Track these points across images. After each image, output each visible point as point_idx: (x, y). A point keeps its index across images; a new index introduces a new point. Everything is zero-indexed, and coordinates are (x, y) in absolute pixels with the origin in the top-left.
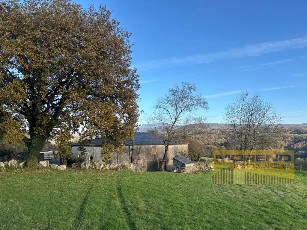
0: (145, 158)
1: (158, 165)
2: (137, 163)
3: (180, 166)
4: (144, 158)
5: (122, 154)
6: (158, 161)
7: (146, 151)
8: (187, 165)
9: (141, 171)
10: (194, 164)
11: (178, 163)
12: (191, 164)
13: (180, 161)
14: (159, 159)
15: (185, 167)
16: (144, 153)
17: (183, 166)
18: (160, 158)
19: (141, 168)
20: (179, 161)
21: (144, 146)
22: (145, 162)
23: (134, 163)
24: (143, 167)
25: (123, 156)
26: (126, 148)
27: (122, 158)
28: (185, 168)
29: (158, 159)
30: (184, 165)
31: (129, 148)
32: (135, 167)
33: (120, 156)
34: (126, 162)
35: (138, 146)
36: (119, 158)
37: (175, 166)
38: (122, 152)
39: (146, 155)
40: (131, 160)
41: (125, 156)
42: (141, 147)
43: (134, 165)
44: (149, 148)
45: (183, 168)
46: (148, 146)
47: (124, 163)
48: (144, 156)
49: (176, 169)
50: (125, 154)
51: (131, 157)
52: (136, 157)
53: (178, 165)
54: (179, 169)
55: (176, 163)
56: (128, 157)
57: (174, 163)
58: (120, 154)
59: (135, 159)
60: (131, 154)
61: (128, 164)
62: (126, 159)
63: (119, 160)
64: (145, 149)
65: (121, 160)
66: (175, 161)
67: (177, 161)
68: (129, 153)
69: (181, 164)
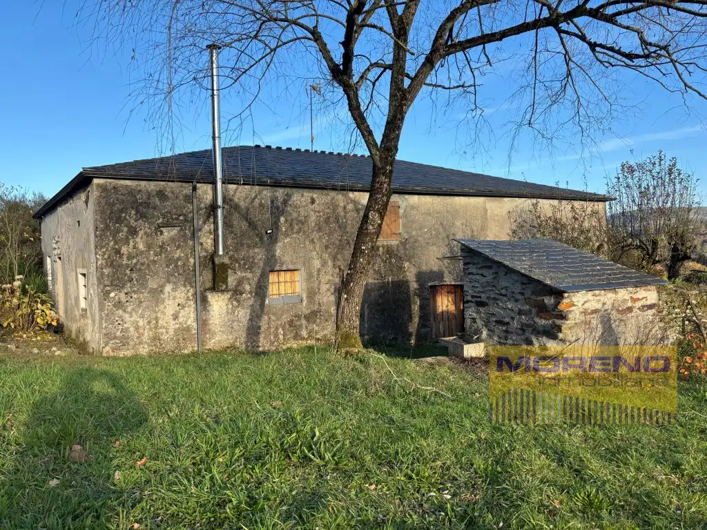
0: (324, 264)
1: (416, 308)
2: (261, 291)
3: (520, 313)
4: (317, 263)
5: (133, 232)
6: (414, 286)
7: (327, 221)
8: (580, 303)
9: (297, 337)
10: (650, 295)
11: (504, 282)
12: (623, 294)
14: (420, 277)
15: (563, 317)
16: (315, 235)
17: (542, 310)
18: (424, 268)
19: (291, 323)
20: (510, 271)
21: (308, 194)
22: (324, 288)
23: (237, 292)
24: (311, 317)
25: (141, 246)
26: (161, 194)
27: (130, 257)
28: (559, 329)
29: (411, 275)
30: (549, 301)
31: (189, 199)
32: (243, 314)
33: (117, 247)
34: (167, 284)
35: (267, 193)
36: (109, 257)
37: (478, 312)
38: (128, 217)
39: (327, 247)
40: (210, 271)
41: (163, 243)
42: (289, 196)
43: (235, 303)
44: (350, 206)
45: (544, 326)
46: (340, 198)
47: (155, 286)
48: (314, 253)
49: (485, 334)
50: (159, 233)
51: (209, 257)
52: (253, 257)
53: (499, 302)
54: (506, 331)
55: (486, 289)
56: (182, 255)
57: (473, 286)
58: (118, 231)
59: (245, 268)
60: (208, 238)
61: (190, 294)
62: (168, 266)
63: (112, 265)
64: (318, 212)
65: (128, 272)
66: (480, 272)
67: (491, 271)
68: (190, 229)
69: (522, 294)
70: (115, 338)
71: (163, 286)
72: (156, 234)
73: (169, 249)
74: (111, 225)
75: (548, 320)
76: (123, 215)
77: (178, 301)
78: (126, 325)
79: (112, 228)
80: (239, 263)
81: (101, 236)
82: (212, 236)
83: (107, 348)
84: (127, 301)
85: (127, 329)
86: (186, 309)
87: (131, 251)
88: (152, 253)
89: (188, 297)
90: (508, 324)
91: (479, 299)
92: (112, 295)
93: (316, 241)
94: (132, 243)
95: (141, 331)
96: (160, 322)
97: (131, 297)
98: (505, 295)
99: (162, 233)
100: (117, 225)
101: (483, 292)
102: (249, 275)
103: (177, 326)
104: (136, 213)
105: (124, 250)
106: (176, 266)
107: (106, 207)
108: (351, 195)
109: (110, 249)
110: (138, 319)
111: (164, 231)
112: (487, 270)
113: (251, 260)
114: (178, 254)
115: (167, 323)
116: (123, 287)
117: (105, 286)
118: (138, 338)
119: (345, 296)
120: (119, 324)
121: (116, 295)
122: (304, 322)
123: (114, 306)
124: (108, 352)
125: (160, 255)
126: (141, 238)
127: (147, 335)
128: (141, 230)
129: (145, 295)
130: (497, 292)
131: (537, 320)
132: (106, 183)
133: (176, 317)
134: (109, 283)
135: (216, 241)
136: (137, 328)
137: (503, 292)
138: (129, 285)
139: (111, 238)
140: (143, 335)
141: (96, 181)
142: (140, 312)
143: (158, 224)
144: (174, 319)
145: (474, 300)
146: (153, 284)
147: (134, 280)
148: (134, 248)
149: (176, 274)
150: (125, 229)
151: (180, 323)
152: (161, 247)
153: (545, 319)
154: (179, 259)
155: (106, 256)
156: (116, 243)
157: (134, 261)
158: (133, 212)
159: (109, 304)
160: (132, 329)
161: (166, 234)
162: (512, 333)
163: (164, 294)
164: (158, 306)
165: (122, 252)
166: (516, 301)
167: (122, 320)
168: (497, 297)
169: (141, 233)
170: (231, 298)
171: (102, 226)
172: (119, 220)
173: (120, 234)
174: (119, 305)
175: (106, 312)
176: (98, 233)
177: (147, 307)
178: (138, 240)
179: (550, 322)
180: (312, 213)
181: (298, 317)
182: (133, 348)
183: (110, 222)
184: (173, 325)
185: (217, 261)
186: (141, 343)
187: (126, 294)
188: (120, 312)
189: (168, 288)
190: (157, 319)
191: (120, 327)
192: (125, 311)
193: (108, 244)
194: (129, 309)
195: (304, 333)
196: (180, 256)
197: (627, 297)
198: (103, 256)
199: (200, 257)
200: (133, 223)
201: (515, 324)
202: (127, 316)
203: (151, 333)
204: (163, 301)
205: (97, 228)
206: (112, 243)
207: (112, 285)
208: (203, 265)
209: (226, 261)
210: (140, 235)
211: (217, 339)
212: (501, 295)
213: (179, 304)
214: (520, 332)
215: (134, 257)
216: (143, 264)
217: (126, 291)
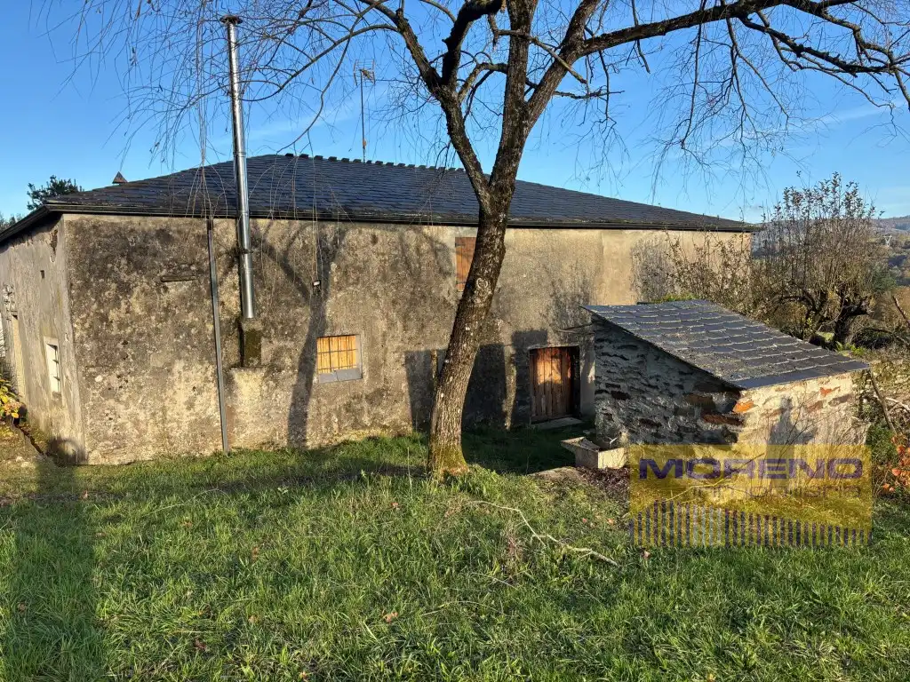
0: (391, 325)
2: (306, 365)
3: (677, 412)
4: (382, 325)
5: (125, 289)
6: (509, 351)
7: (394, 267)
8: (760, 403)
9: (357, 425)
10: (843, 384)
12: (813, 385)
13: (679, 347)
14: (518, 338)
15: (738, 421)
16: (379, 287)
17: (709, 410)
18: (523, 327)
19: (348, 407)
20: (662, 355)
21: (368, 231)
23: (274, 369)
24: (375, 397)
25: (138, 309)
26: (164, 235)
27: (122, 325)
28: (735, 438)
29: (505, 337)
30: (719, 399)
31: (205, 240)
32: (284, 398)
33: (102, 311)
34: (177, 361)
35: (312, 230)
36: (91, 326)
37: (615, 406)
38: (116, 269)
39: (394, 302)
40: (237, 341)
41: (169, 304)
42: (342, 234)
43: (271, 383)
44: (425, 247)
45: (711, 432)
46: (411, 235)
47: (160, 364)
48: (378, 312)
49: (624, 436)
50: (162, 290)
51: (233, 321)
52: (294, 319)
53: (645, 395)
54: (656, 435)
55: (628, 376)
56: (197, 319)
57: (609, 372)
58: (104, 289)
59: (282, 335)
60: (232, 295)
61: (209, 373)
62: (177, 336)
63: (96, 338)
64: (383, 254)
65: (120, 346)
66: (619, 353)
67: (636, 353)
68: (205, 281)
69: (681, 387)
70: (106, 438)
71: (170, 364)
72: (159, 293)
73: (177, 312)
74: (92, 280)
75: (718, 424)
76: (110, 266)
77: (193, 383)
78: (120, 421)
79: (94, 285)
80: (276, 329)
81: (78, 296)
82: (237, 292)
83: (95, 453)
84: (121, 387)
85: (122, 426)
86: (205, 394)
87: (122, 316)
88: (153, 318)
89: (207, 378)
90: (659, 425)
91: (616, 390)
92: (99, 379)
93: (379, 294)
94: (123, 306)
95: (143, 427)
96: (169, 413)
97: (127, 381)
98: (656, 387)
99: (166, 289)
100: (101, 280)
101: (622, 380)
102: (290, 344)
103: (193, 418)
104: (129, 263)
105: (113, 315)
106: (189, 335)
107: (84, 255)
108: (426, 229)
109: (92, 314)
110: (138, 411)
111: (170, 287)
112: (630, 351)
113: (292, 324)
114: (190, 318)
115: (178, 414)
116: (113, 368)
117: (88, 367)
118: (138, 436)
119: (442, 395)
120: (110, 419)
121: (104, 379)
122: (365, 405)
123: (102, 394)
124: (96, 458)
125: (166, 320)
126: (137, 298)
127: (152, 431)
128: (135, 286)
129: (145, 377)
130: (643, 381)
131: (700, 422)
132: (81, 219)
133: (190, 405)
134: (93, 363)
135: (242, 297)
136: (136, 423)
137: (653, 382)
138: (122, 364)
139: (93, 300)
140: (145, 432)
141: (66, 218)
142: (140, 401)
143: (161, 278)
144: (189, 409)
145: (609, 390)
146: (156, 361)
147: (130, 356)
148: (127, 312)
149: (189, 346)
150: (114, 286)
151: (197, 414)
152: (166, 310)
153: (713, 422)
154: (192, 326)
155: (87, 325)
156: (101, 305)
157: (129, 330)
158: (124, 261)
159: (95, 391)
160: (129, 425)
161: (172, 291)
162: (664, 437)
163: (173, 375)
164: (165, 391)
165: (110, 318)
166: (672, 395)
167: (115, 414)
168: (644, 388)
169: (137, 290)
170: (265, 377)
171: (78, 282)
172: (104, 273)
173: (107, 293)
174: (109, 392)
175: (91, 403)
176: (73, 292)
177: (150, 394)
178: (133, 300)
179: (720, 427)
180: (374, 256)
181: (358, 397)
182: (132, 452)
183: (90, 276)
184: (187, 417)
185: (245, 327)
186: (143, 444)
187: (119, 377)
188: (111, 402)
189: (178, 366)
190: (164, 410)
191: (113, 423)
192: (118, 400)
193: (88, 307)
194: (124, 398)
195: (366, 420)
196: (193, 321)
197: (817, 389)
198: (83, 325)
199: (221, 322)
200: (124, 277)
201: (669, 427)
202: (122, 407)
203: (156, 428)
204: (172, 384)
205: (72, 285)
206: (95, 306)
207: (97, 365)
208: (226, 333)
209: (258, 326)
210: (135, 295)
211: (248, 432)
212: (649, 386)
213: (194, 388)
214: (677, 437)
215: (128, 325)
216: (141, 335)
217: (118, 372)
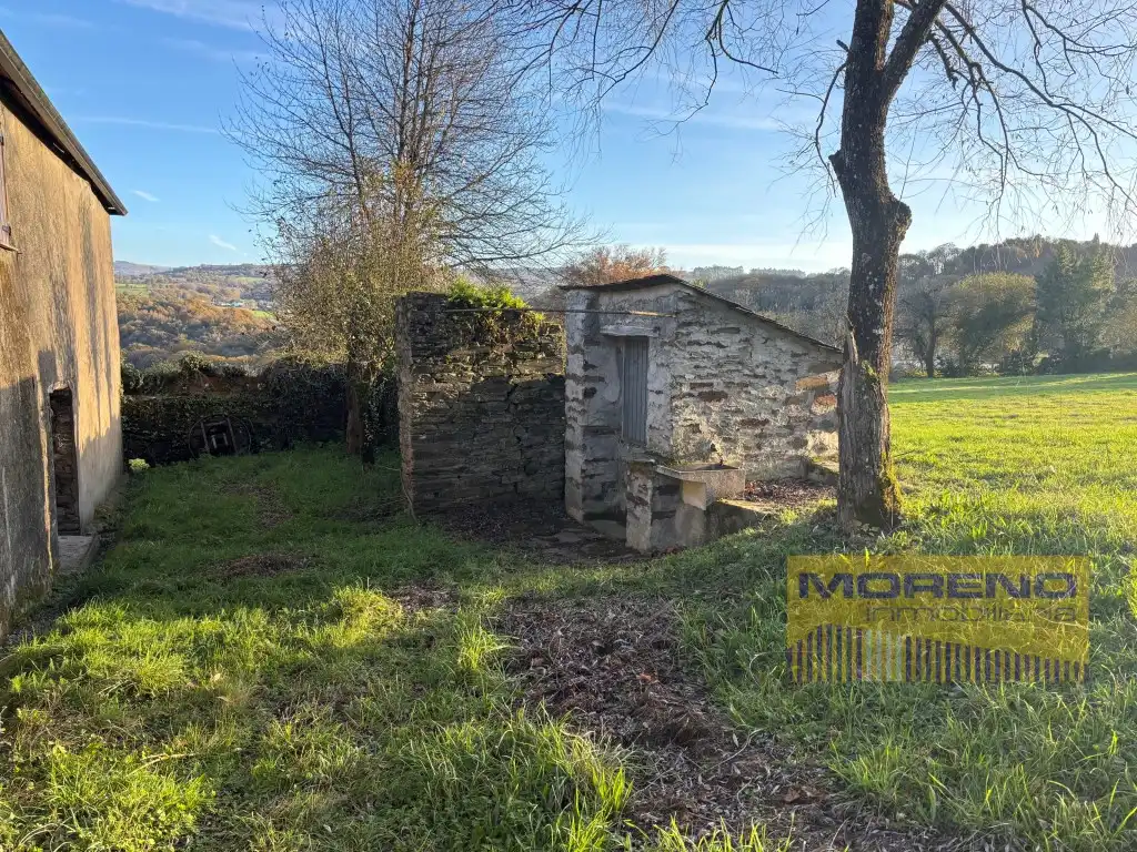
3: (789, 401)
11: (760, 355)
17: (823, 392)
37: (705, 412)
45: (824, 416)
53: (749, 388)
54: (761, 436)
55: (725, 369)
57: (697, 367)
66: (715, 339)
67: (737, 338)
69: (794, 372)
75: (831, 405)
90: (766, 422)
91: (706, 389)
98: (764, 377)
101: (715, 376)
112: (728, 335)
130: (747, 372)
131: (815, 408)
137: (760, 371)
145: (695, 393)
153: (826, 405)
162: (771, 435)
166: (782, 383)
168: (747, 380)
179: (833, 408)
201: (780, 421)
212: (756, 376)
214: (786, 431)
